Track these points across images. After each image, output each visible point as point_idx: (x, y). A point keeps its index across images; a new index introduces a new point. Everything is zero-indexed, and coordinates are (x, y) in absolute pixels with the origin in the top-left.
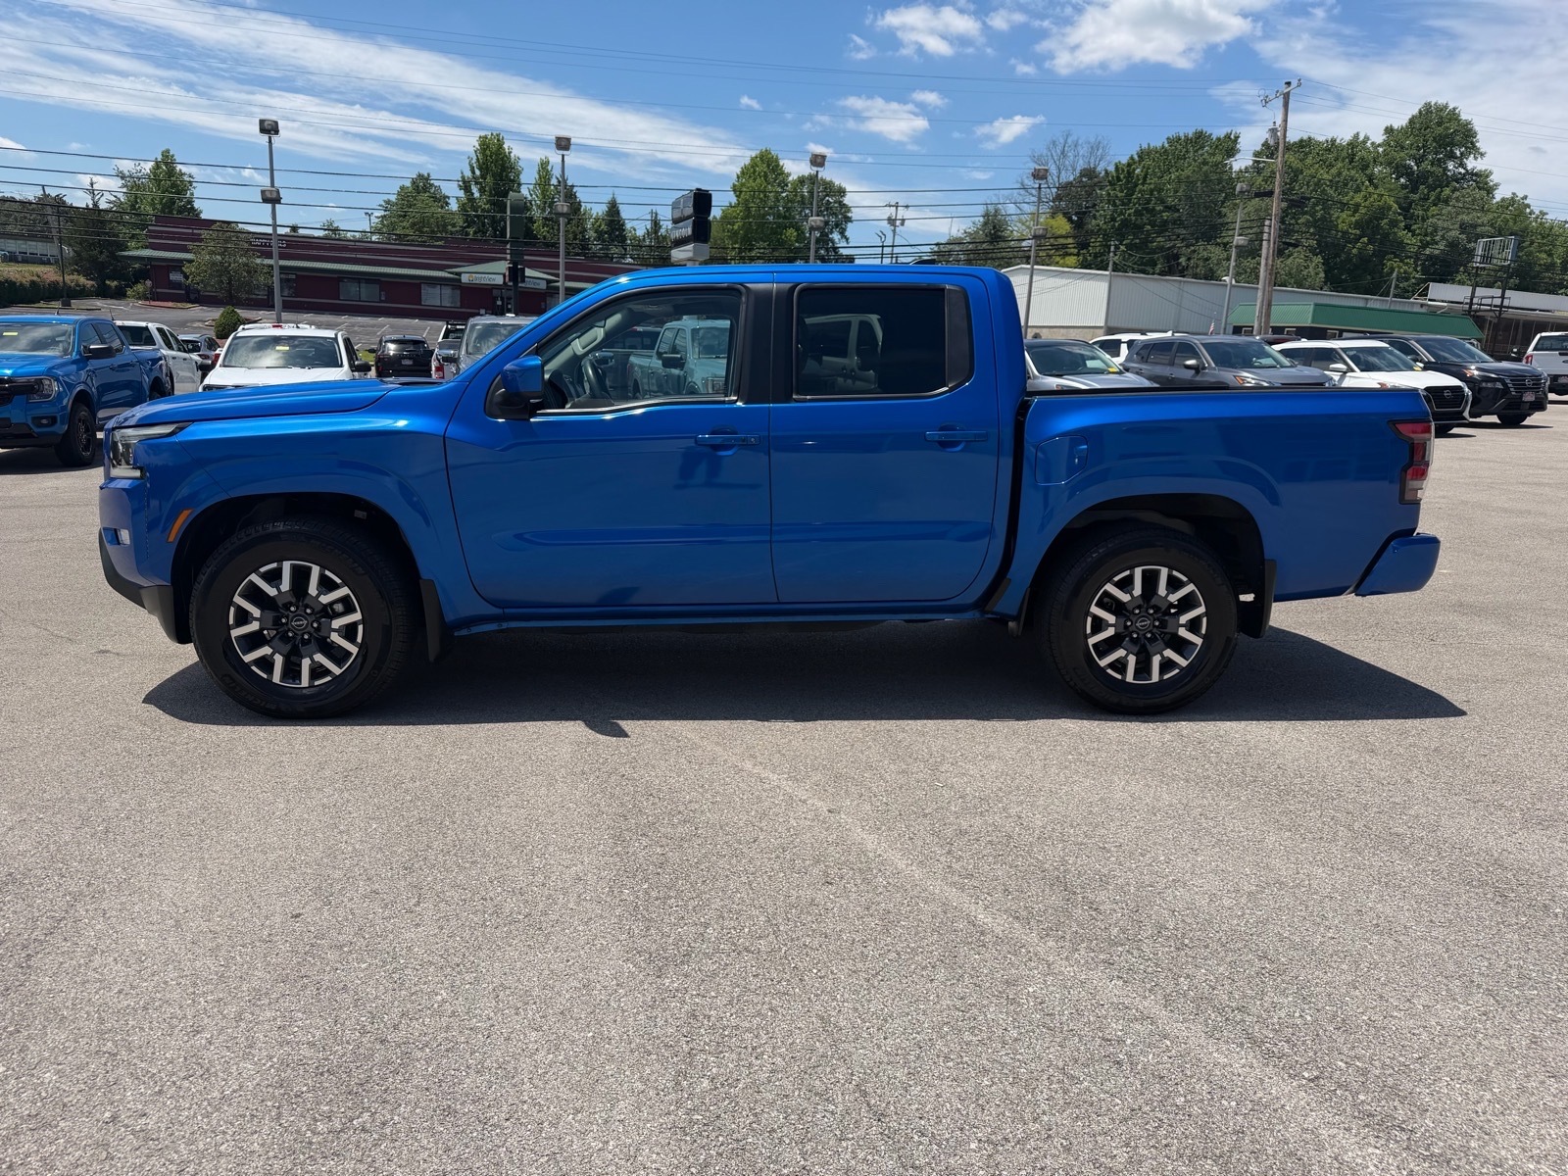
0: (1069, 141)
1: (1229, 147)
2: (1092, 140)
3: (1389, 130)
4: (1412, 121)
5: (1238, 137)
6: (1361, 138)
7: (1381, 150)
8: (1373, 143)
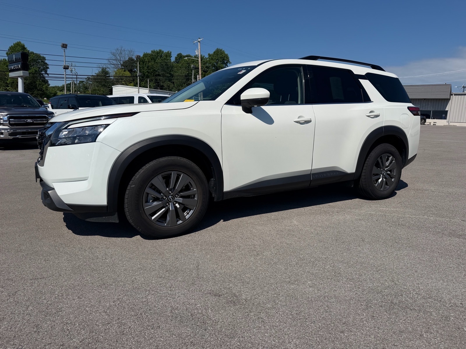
0: (122, 49)
1: (169, 55)
2: (129, 50)
3: (209, 55)
4: (214, 53)
5: (171, 53)
6: (203, 56)
7: (208, 59)
8: (206, 58)
